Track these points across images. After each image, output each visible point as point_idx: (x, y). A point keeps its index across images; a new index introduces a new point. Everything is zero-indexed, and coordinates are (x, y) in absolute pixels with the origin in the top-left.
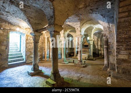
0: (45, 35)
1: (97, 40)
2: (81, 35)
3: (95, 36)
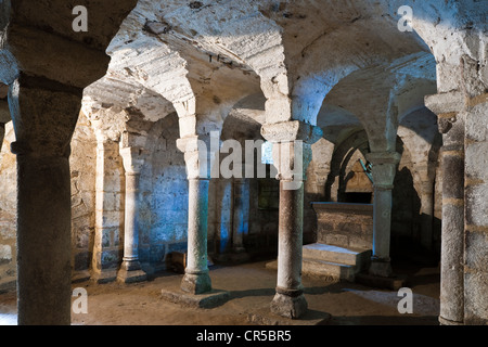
0: (96, 124)
1: (426, 158)
2: (292, 119)
3: (418, 133)
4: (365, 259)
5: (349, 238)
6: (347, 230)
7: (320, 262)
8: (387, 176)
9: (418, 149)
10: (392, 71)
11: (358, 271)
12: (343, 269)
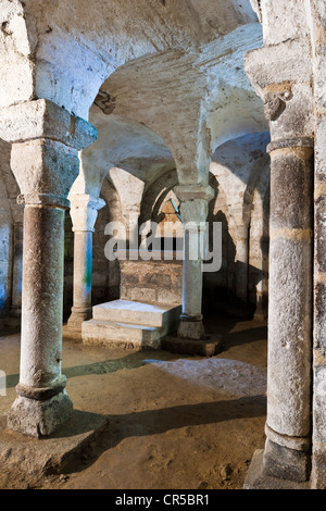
1: (242, 200)
2: (35, 98)
3: (233, 172)
4: (173, 317)
5: (157, 292)
6: (155, 282)
7: (117, 325)
8: (198, 214)
9: (233, 190)
10: (202, 69)
11: (165, 333)
12: (145, 332)
